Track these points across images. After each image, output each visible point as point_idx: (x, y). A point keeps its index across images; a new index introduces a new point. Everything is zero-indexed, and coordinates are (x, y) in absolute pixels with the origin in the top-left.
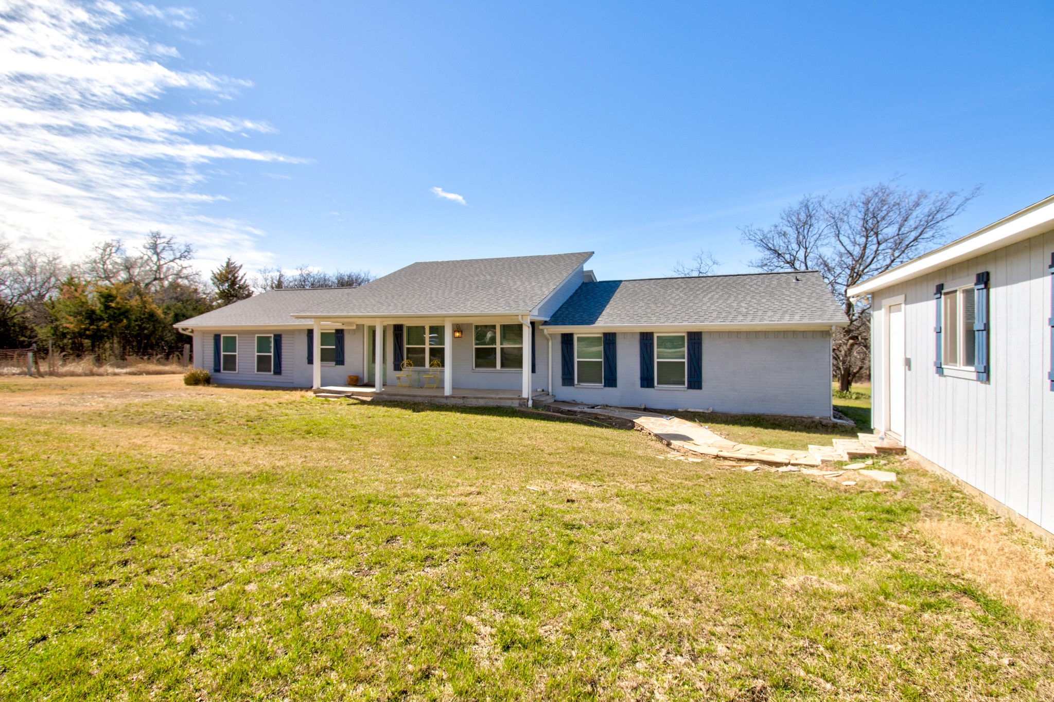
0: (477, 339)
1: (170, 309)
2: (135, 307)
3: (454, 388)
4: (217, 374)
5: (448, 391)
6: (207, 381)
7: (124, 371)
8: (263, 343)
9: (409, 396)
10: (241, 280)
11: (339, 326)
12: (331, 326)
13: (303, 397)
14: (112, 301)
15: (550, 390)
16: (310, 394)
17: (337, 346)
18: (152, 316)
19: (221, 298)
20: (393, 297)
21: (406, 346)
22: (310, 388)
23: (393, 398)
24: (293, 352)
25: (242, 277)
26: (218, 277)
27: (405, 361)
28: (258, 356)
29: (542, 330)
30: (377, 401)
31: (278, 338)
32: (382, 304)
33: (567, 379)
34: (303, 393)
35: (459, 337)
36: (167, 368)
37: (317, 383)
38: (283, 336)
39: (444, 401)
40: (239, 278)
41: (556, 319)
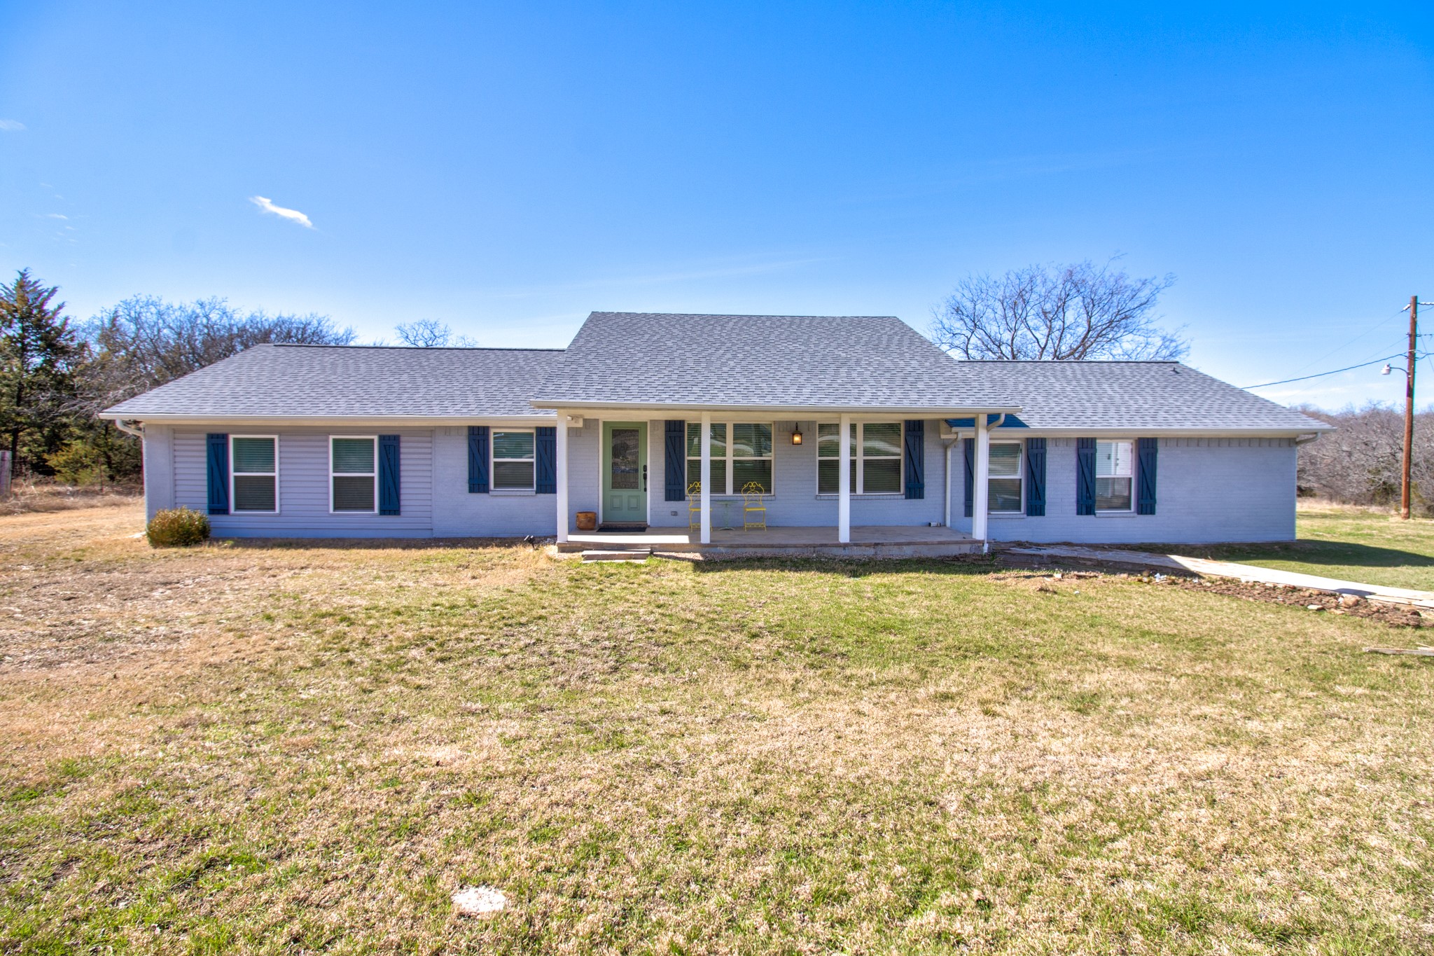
0: (820, 445)
4: (221, 520)
5: (844, 535)
11: (543, 421)
15: (948, 524)
16: (552, 553)
17: (540, 459)
21: (687, 458)
22: (551, 540)
24: (431, 471)
27: (687, 483)
28: (337, 479)
31: (391, 443)
35: (797, 443)
38: (402, 439)
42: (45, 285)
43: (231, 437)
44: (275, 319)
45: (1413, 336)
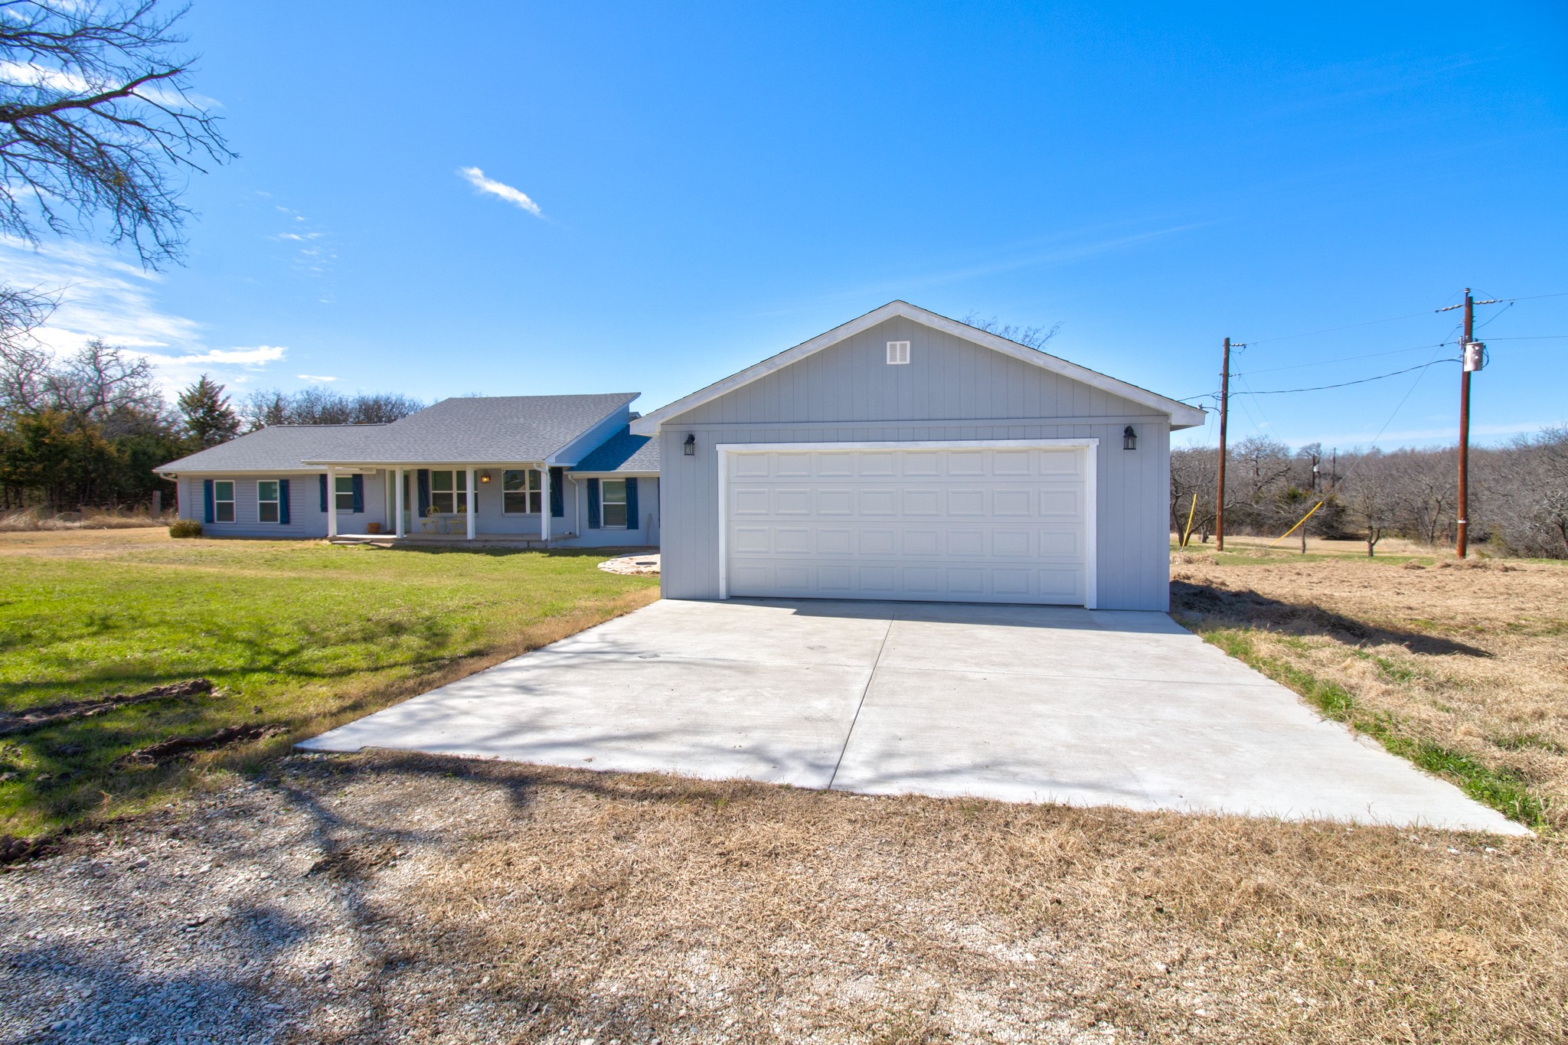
0: (506, 483)
1: (125, 446)
2: (77, 444)
3: (477, 532)
4: (211, 525)
5: (470, 535)
6: (198, 533)
7: (77, 524)
8: (266, 489)
9: (432, 541)
10: (221, 405)
11: (357, 471)
12: (348, 472)
13: (317, 545)
14: (43, 436)
15: (578, 533)
16: (326, 542)
17: (355, 492)
18: (101, 455)
19: (193, 428)
20: (415, 441)
21: (432, 492)
22: (325, 537)
23: (415, 543)
24: (303, 501)
25: (224, 402)
26: (189, 401)
27: (432, 507)
28: (261, 504)
29: (567, 475)
30: (398, 546)
31: (285, 484)
32: (402, 450)
33: (594, 522)
34: (317, 541)
35: (486, 482)
36: (133, 521)
37: (332, 531)
38: (291, 482)
39: (466, 545)
40: (220, 403)
41: (583, 465)
42: (217, 383)
43: (215, 481)
44: (375, 397)
45: (1226, 376)
